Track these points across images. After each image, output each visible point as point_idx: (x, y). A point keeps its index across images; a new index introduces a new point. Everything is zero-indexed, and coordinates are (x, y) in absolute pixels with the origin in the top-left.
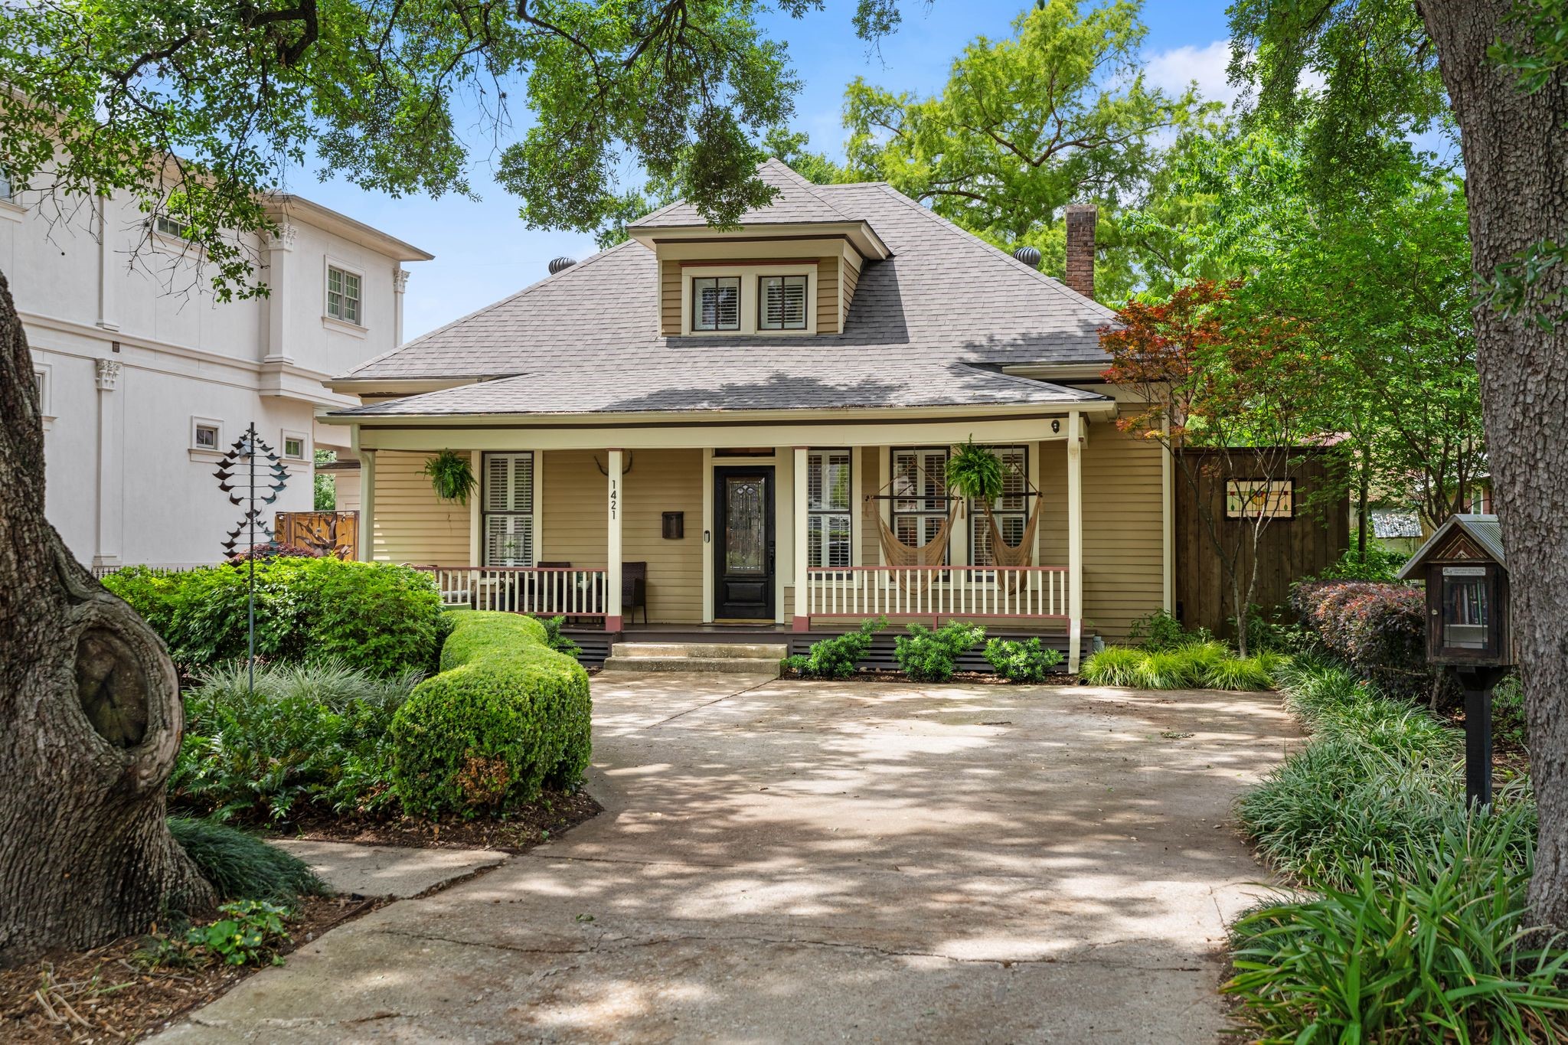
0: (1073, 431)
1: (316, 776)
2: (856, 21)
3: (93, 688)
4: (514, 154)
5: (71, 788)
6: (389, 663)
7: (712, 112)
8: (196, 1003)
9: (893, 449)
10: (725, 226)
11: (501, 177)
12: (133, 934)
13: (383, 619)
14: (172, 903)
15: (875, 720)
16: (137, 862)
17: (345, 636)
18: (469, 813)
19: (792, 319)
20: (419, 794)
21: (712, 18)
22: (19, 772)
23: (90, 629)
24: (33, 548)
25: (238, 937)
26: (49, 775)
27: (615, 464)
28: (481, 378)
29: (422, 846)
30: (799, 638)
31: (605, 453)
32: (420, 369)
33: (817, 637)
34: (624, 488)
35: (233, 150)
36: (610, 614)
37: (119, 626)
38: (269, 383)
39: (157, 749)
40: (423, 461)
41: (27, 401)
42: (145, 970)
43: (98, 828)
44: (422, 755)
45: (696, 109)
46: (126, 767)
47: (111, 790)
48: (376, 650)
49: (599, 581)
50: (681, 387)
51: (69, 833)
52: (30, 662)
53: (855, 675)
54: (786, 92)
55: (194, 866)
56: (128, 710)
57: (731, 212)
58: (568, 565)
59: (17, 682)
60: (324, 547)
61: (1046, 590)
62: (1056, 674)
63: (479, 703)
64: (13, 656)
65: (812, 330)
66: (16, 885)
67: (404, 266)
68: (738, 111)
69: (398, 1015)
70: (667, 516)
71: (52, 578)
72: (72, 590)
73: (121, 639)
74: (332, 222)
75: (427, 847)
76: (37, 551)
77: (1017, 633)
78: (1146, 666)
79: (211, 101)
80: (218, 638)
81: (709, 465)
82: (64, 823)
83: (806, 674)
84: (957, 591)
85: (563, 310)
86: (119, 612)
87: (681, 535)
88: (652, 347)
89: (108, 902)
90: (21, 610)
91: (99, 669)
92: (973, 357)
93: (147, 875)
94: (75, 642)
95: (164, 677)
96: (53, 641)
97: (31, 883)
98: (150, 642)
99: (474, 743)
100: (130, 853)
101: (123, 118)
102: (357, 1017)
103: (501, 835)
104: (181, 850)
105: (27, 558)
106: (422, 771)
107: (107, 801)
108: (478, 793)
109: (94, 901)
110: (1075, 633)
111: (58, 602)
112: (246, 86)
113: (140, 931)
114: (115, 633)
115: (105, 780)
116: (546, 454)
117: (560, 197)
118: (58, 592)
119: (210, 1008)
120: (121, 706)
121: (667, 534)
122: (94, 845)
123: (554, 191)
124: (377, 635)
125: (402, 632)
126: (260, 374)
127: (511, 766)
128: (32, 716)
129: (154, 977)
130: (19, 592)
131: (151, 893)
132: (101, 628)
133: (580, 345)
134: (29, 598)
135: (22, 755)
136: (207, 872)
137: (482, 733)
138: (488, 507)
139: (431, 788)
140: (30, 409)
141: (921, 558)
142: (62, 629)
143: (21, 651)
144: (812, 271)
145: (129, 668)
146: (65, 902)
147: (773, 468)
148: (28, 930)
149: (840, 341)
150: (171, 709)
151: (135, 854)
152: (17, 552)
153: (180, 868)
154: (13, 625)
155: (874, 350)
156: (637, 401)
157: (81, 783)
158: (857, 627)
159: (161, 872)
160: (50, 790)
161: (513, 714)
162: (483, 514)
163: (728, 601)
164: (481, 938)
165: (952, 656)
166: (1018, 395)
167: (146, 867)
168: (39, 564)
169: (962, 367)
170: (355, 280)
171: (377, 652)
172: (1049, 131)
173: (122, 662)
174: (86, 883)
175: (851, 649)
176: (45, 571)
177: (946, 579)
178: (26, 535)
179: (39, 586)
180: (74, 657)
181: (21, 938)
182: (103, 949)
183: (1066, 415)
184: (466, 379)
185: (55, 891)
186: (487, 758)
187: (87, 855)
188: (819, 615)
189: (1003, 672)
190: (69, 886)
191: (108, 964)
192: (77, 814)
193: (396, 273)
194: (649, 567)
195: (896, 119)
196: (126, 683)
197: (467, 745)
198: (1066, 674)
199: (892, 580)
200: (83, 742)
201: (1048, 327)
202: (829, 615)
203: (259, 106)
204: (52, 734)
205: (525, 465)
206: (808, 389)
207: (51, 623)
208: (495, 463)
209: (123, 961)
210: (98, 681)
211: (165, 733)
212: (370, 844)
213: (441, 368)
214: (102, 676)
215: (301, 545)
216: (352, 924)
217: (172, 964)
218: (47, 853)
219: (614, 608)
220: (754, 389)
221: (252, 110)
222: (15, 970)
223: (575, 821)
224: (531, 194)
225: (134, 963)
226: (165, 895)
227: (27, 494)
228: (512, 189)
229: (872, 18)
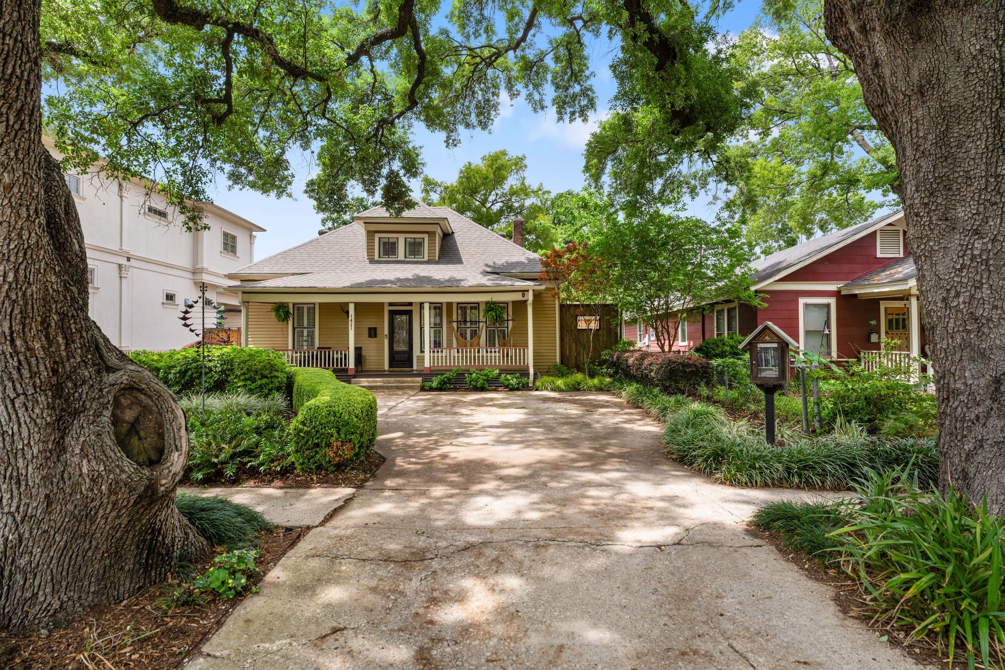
0: (530, 297)
1: (248, 452)
2: (446, 141)
3: (125, 428)
4: (311, 183)
5: (109, 497)
6: (266, 391)
7: (392, 172)
8: (204, 636)
9: (458, 303)
10: (397, 217)
11: (306, 192)
12: (155, 583)
13: (264, 372)
14: (181, 558)
15: (473, 408)
16: (157, 537)
17: (246, 380)
18: (332, 469)
19: (418, 255)
20: (306, 461)
21: (394, 133)
22: (68, 490)
23: (123, 389)
24: (79, 335)
25: (230, 581)
26: (92, 490)
27: (351, 309)
28: (293, 274)
29: (309, 487)
30: (427, 375)
31: (347, 304)
32: (267, 270)
33: (436, 375)
34: (355, 318)
35: (190, 165)
36: (351, 367)
37: (144, 386)
38: (198, 277)
39: (172, 465)
40: (269, 307)
41: (75, 241)
42: (165, 614)
43: (129, 521)
44: (307, 441)
45: (385, 171)
46: (149, 480)
47: (140, 496)
48: (261, 385)
49: (345, 355)
50: (378, 278)
51: (108, 527)
52: (76, 414)
53: (450, 389)
54: (420, 166)
55: (194, 529)
56: (150, 441)
57: (400, 211)
58: (330, 348)
59: (65, 428)
60: (225, 342)
61: (516, 356)
62: (525, 387)
63: (338, 415)
64: (62, 410)
65: (426, 258)
66: (66, 567)
67: (254, 233)
68: (402, 172)
69: (345, 628)
70: (370, 329)
71: (93, 356)
72: (109, 364)
73: (145, 394)
74: (225, 214)
75: (312, 488)
76: (82, 337)
77: (511, 371)
78: (560, 382)
79: (179, 143)
80: (183, 381)
81: (387, 309)
82: (103, 521)
83: (431, 389)
84: (483, 357)
85: (326, 249)
86: (144, 377)
87: (375, 336)
88: (363, 264)
89: (137, 566)
90: (69, 378)
91: (129, 415)
92: (488, 270)
93: (164, 543)
94: (111, 398)
95: (176, 417)
96: (94, 399)
97: (78, 564)
98: (166, 396)
99: (336, 435)
100: (153, 532)
101: (135, 145)
102: (319, 635)
103: (348, 478)
104: (185, 521)
105: (73, 342)
106: (308, 449)
107: (136, 503)
108: (337, 459)
109: (127, 568)
110: (532, 371)
111: (98, 372)
112: (196, 137)
113: (160, 581)
114: (141, 391)
115: (134, 490)
116: (320, 304)
117: (330, 201)
118: (98, 365)
119: (215, 639)
120: (145, 438)
121: (370, 336)
122: (127, 532)
123: (327, 199)
124: (260, 379)
125: (271, 377)
126: (194, 273)
127: (355, 445)
128: (77, 451)
129: (172, 617)
130: (67, 365)
131: (167, 554)
132: (131, 388)
133: (334, 262)
134: (75, 370)
135: (70, 478)
136: (203, 532)
137: (339, 429)
138: (296, 326)
139: (312, 457)
140: (77, 246)
141: (468, 344)
142: (101, 390)
143: (69, 407)
144: (426, 237)
145: (151, 413)
146: (105, 572)
147: (411, 311)
148: (76, 597)
149: (437, 263)
150: (181, 438)
151: (155, 532)
152: (65, 338)
153: (186, 533)
154: (62, 388)
155: (450, 266)
156: (362, 283)
157: (116, 493)
158: (451, 370)
159: (173, 540)
160: (93, 500)
161: (355, 420)
162: (294, 328)
163: (394, 361)
164: (372, 555)
165: (488, 381)
166: (510, 283)
167: (163, 539)
168: (83, 346)
169: (486, 273)
170: (234, 238)
171: (261, 387)
172: (492, 198)
173: (146, 409)
174: (121, 557)
175: (449, 379)
176: (88, 351)
177: (479, 352)
178: (73, 326)
179: (84, 361)
180: (110, 409)
181: (70, 603)
182: (133, 599)
183: (528, 291)
184: (287, 274)
185: (97, 566)
186: (342, 442)
187: (121, 539)
188: (434, 366)
189: (507, 387)
190: (108, 561)
191: (138, 611)
192: (114, 514)
193: (251, 236)
194: (363, 349)
195: (439, 190)
196: (149, 423)
197: (332, 436)
198: (528, 386)
199: (458, 352)
200: (118, 466)
201: (514, 260)
202: (438, 366)
203: (202, 146)
204: (94, 463)
205: (312, 308)
206: (429, 280)
207: (92, 386)
208: (298, 308)
209: (149, 608)
210: (128, 423)
211: (177, 454)
212: (281, 488)
213: (276, 270)
214: (132, 420)
215: (214, 341)
216: (293, 551)
217: (186, 603)
218: (91, 542)
219: (352, 365)
220: (408, 280)
221: (199, 148)
222: (66, 629)
223: (378, 466)
224: (319, 200)
225: (157, 609)
226: (177, 553)
227: (73, 299)
228: (311, 197)
229: (451, 141)
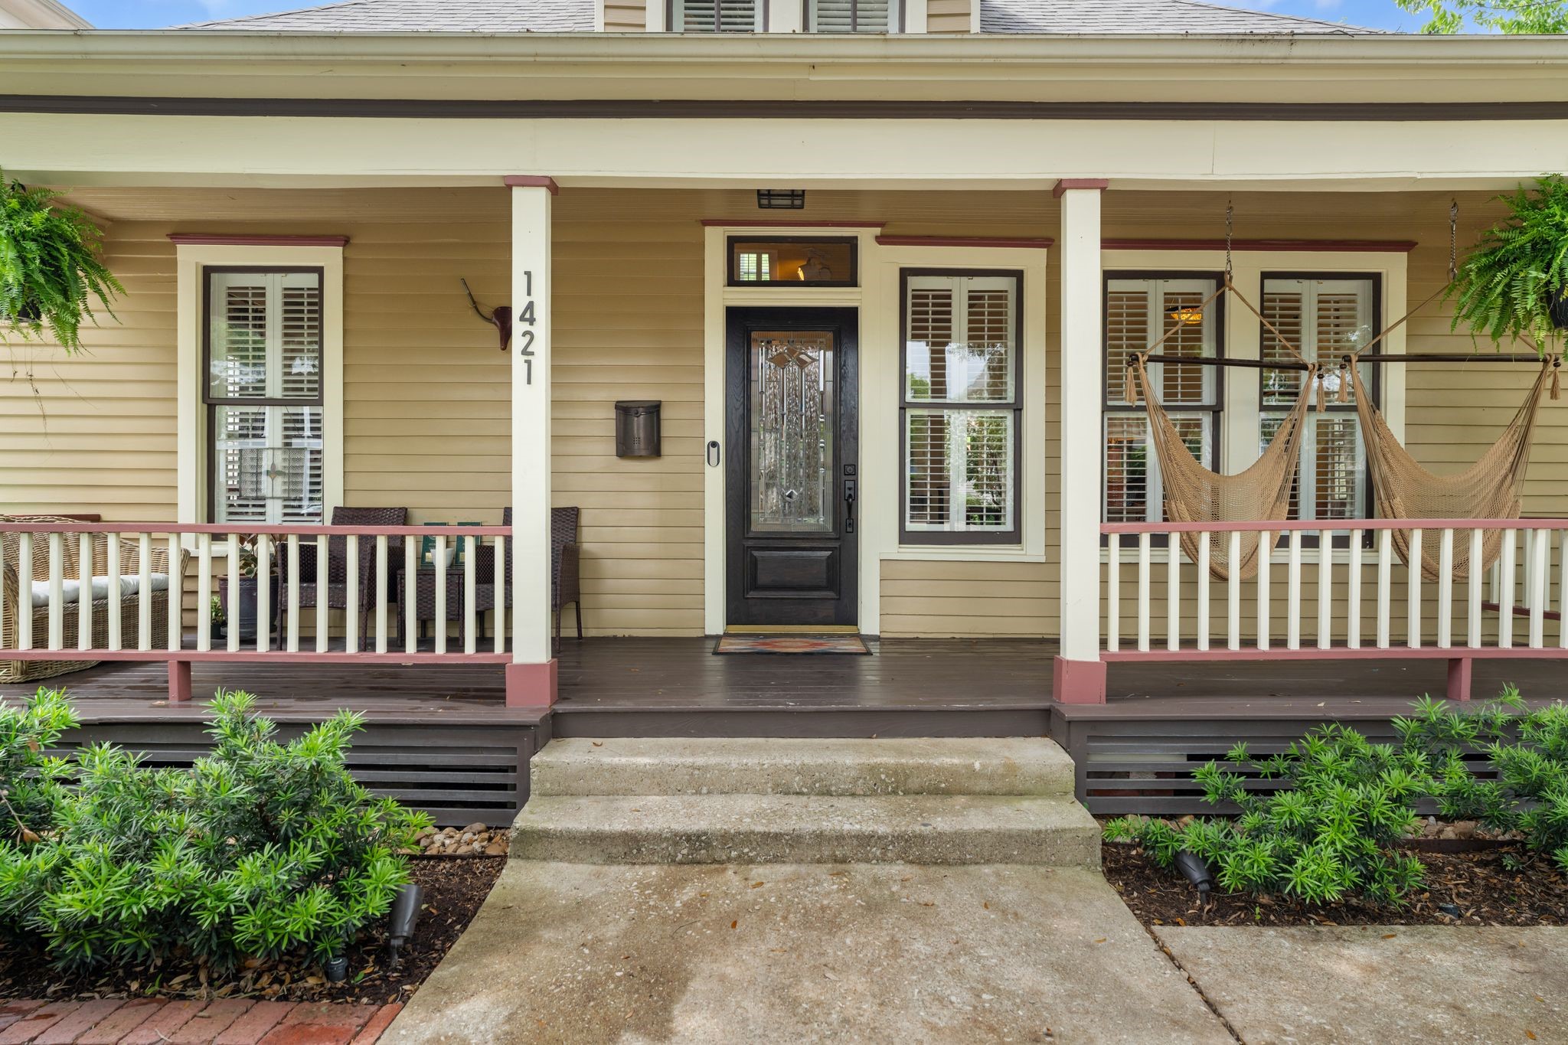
36: (520, 656)
49: (485, 555)
58: (402, 516)
70: (625, 410)
87: (655, 451)
121: (625, 449)
138: (219, 389)
147: (852, 314)
162: (209, 401)
163: (756, 587)
194: (585, 519)
208: (237, 296)
